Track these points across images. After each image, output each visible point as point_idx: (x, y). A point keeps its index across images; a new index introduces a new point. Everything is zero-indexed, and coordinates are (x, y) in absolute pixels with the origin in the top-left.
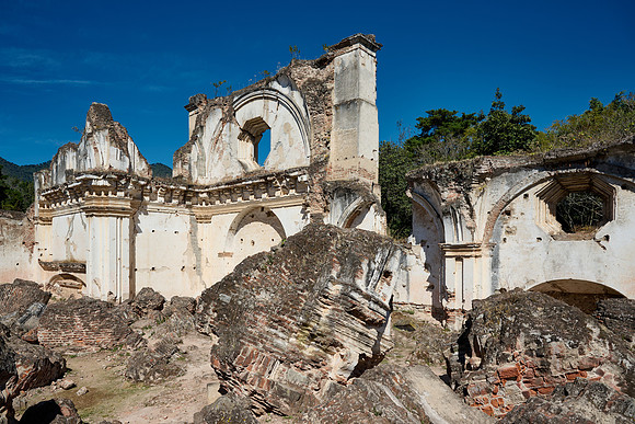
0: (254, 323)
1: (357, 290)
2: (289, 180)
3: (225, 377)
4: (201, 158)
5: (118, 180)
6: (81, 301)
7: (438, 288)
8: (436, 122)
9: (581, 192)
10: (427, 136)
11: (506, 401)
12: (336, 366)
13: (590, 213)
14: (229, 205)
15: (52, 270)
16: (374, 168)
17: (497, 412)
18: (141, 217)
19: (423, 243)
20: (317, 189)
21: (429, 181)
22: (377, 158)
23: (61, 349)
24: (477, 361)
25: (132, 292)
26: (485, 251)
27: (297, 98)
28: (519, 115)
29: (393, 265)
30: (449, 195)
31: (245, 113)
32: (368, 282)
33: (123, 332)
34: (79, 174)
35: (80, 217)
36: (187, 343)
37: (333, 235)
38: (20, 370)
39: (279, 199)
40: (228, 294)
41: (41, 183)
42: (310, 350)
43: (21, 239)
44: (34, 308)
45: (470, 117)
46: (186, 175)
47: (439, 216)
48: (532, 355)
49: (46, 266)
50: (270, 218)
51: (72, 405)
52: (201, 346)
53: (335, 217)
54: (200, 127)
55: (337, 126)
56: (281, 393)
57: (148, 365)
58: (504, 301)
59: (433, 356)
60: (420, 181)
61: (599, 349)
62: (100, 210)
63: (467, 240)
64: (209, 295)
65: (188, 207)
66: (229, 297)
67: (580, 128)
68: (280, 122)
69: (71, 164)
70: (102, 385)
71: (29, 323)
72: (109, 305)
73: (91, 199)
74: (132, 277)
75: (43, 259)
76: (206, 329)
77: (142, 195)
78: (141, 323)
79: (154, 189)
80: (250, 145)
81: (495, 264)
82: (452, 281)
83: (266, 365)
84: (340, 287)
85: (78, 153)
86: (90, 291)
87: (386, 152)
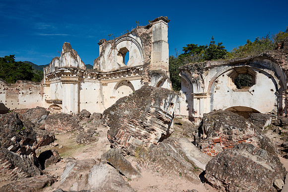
0: (123, 122)
1: (161, 110)
2: (136, 70)
3: (112, 142)
4: (104, 62)
5: (74, 70)
6: (60, 114)
7: (191, 109)
8: (190, 49)
9: (244, 74)
10: (186, 54)
11: (216, 151)
12: (153, 138)
13: (247, 82)
14: (114, 79)
15: (50, 103)
16: (167, 65)
17: (212, 155)
18: (82, 84)
19: (185, 93)
20: (146, 73)
21: (187, 70)
22: (168, 62)
23: (53, 132)
24: (205, 136)
25: (79, 111)
26: (208, 96)
27: (139, 40)
28: (220, 46)
29: (174, 101)
30: (195, 75)
31: (120, 46)
32: (165, 107)
33: (75, 125)
34: (60, 68)
35: (60, 84)
36: (99, 129)
37: (152, 90)
38: (38, 139)
39: (132, 77)
40: (114, 111)
41: (46, 71)
42: (143, 132)
43: (39, 92)
44: (43, 117)
45: (202, 47)
46: (98, 69)
47: (191, 83)
48: (225, 134)
49: (48, 102)
50: (129, 84)
51: (57, 152)
52: (103, 131)
53: (153, 83)
54: (104, 51)
55: (153, 50)
56: (133, 147)
57: (84, 138)
58: (215, 114)
59: (189, 134)
60: (184, 70)
61: (250, 132)
62: (67, 81)
63: (201, 92)
64: (106, 112)
65: (99, 80)
66: (114, 113)
67: (243, 50)
68: (133, 49)
69: (57, 65)
70: (68, 145)
71: (41, 122)
72: (71, 116)
73: (64, 77)
74: (79, 105)
75: (47, 99)
76: (105, 124)
77: (82, 76)
78: (82, 122)
79: (87, 74)
80: (122, 57)
81: (212, 101)
82: (196, 107)
83: (127, 137)
84: (154, 109)
85: (59, 60)
86: (64, 111)
87: (171, 59)
